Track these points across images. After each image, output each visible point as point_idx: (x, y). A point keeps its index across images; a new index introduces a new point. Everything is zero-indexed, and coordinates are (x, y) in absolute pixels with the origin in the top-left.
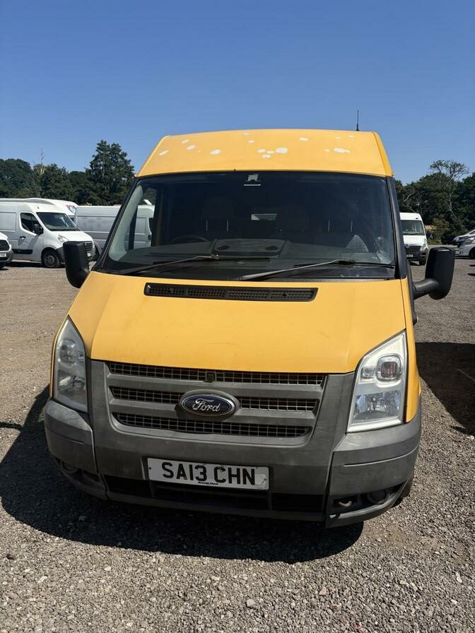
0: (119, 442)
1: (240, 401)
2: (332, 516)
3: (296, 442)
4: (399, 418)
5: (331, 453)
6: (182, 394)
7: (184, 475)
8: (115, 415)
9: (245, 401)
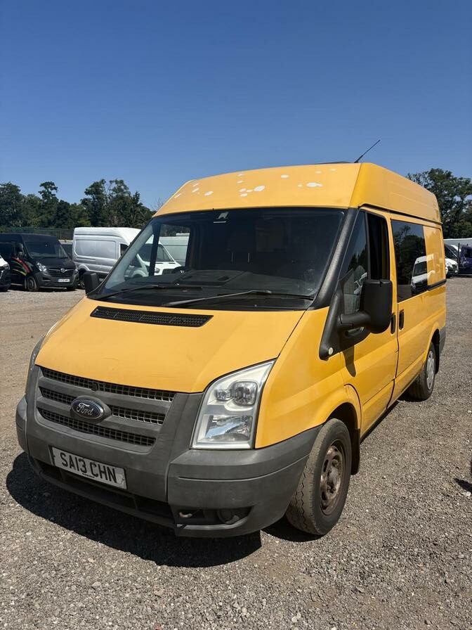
0: (37, 431)
1: (111, 409)
2: (179, 525)
3: (144, 450)
4: (249, 443)
5: (168, 465)
6: (75, 398)
7: (73, 466)
8: (40, 410)
9: (116, 409)
